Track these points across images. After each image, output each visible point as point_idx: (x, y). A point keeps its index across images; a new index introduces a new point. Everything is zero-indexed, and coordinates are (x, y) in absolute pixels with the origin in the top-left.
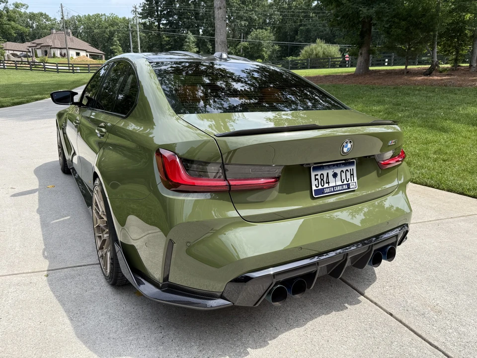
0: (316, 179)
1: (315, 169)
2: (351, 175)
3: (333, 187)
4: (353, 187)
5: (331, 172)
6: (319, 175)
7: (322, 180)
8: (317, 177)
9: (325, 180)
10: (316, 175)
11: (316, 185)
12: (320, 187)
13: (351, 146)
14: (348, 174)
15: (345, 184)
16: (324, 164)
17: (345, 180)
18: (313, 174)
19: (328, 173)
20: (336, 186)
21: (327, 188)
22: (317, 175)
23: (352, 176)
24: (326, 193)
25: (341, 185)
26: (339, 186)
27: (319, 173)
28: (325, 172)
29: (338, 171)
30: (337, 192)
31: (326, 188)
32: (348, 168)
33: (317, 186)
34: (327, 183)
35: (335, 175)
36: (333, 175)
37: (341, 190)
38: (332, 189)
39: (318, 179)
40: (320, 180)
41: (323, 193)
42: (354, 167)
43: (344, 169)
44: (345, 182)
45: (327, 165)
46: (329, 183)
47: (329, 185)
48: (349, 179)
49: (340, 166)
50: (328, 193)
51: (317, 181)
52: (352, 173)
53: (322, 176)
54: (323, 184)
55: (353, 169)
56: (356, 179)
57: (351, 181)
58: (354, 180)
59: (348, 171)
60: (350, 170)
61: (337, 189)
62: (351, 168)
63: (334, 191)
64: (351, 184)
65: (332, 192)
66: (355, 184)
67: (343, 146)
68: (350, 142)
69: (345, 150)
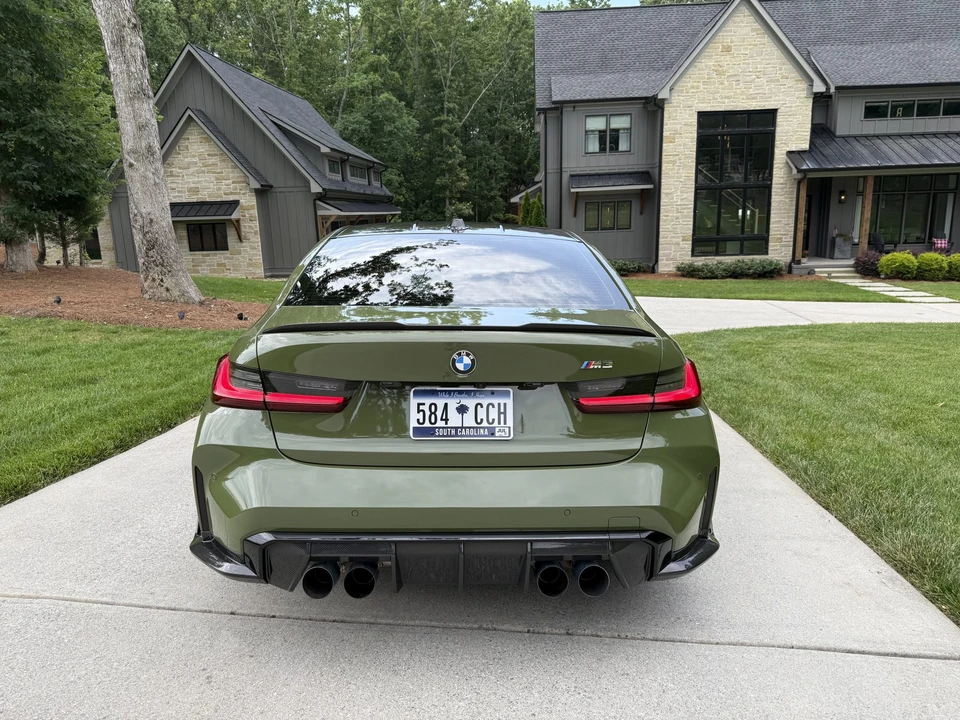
0: (419, 411)
1: (417, 394)
2: (499, 413)
3: (456, 428)
4: (502, 434)
5: (453, 403)
6: (427, 405)
7: (431, 413)
8: (421, 407)
9: (439, 414)
10: (419, 405)
11: (418, 420)
12: (427, 424)
13: (472, 361)
14: (494, 414)
15: (484, 428)
16: (438, 389)
17: (485, 421)
18: (414, 402)
19: (446, 405)
20: (462, 428)
21: (443, 428)
22: (424, 404)
23: (502, 416)
24: (439, 436)
25: (473, 428)
26: (470, 428)
27: (428, 401)
28: (440, 402)
29: (470, 403)
30: (464, 438)
31: (439, 428)
32: (495, 401)
33: (421, 421)
34: (442, 419)
35: (462, 409)
36: (457, 409)
37: (474, 436)
38: (453, 432)
39: (423, 411)
40: (428, 414)
41: (433, 435)
42: (509, 402)
43: (485, 402)
44: (485, 424)
45: (446, 391)
46: (446, 420)
47: (446, 423)
48: (493, 420)
49: (475, 395)
50: (443, 436)
51: (421, 413)
52: (502, 410)
53: (433, 407)
54: (433, 421)
55: (505, 404)
56: (510, 423)
57: (499, 423)
58: (505, 423)
59: (493, 407)
60: (499, 404)
61: (463, 433)
62: (502, 401)
63: (456, 435)
64: (497, 429)
65: (451, 436)
66: (507, 430)
67: (454, 360)
68: (468, 355)
69: (460, 366)
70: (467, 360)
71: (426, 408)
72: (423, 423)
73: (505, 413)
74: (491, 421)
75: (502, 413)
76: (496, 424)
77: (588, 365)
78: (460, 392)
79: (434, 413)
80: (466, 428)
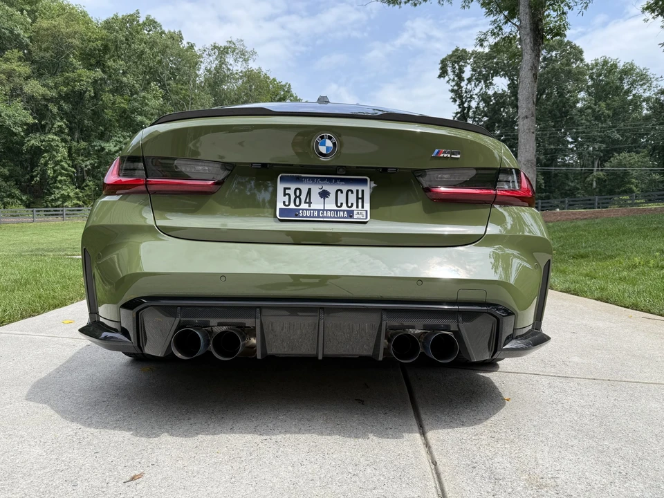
0: (285, 194)
1: (283, 179)
2: (358, 198)
3: (319, 210)
4: (361, 216)
5: (316, 189)
6: (293, 190)
7: (296, 197)
8: (287, 191)
9: (303, 197)
10: (285, 189)
11: (284, 202)
12: (292, 206)
13: (334, 144)
14: (352, 198)
15: (344, 211)
16: (303, 175)
17: (344, 205)
18: (280, 187)
19: (310, 190)
20: (324, 210)
21: (306, 210)
22: (289, 189)
23: (360, 201)
24: (303, 217)
25: (334, 210)
26: (331, 210)
27: (293, 186)
28: (304, 188)
29: (332, 189)
30: (325, 219)
31: (303, 210)
32: (354, 188)
33: (287, 203)
34: (305, 202)
35: (324, 194)
36: (319, 193)
37: (334, 217)
38: (316, 213)
39: (289, 195)
40: (293, 197)
41: (296, 215)
42: (367, 190)
43: (345, 188)
44: (344, 207)
45: (309, 178)
46: (310, 203)
47: (310, 206)
48: (352, 204)
49: (336, 182)
50: (306, 217)
51: (287, 196)
52: (360, 196)
53: (298, 191)
54: (297, 204)
55: (363, 191)
56: (367, 206)
57: (357, 207)
58: (363, 207)
59: (352, 193)
60: (357, 191)
61: (325, 215)
62: (360, 188)
63: (319, 216)
64: (355, 212)
65: (313, 217)
66: (364, 213)
67: (317, 143)
68: (330, 138)
69: (323, 149)
70: (329, 143)
71: (291, 192)
72: (289, 205)
73: (362, 198)
74: (350, 205)
75: (360, 198)
76: (354, 208)
77: (438, 153)
78: (323, 179)
79: (299, 197)
80: (327, 210)
